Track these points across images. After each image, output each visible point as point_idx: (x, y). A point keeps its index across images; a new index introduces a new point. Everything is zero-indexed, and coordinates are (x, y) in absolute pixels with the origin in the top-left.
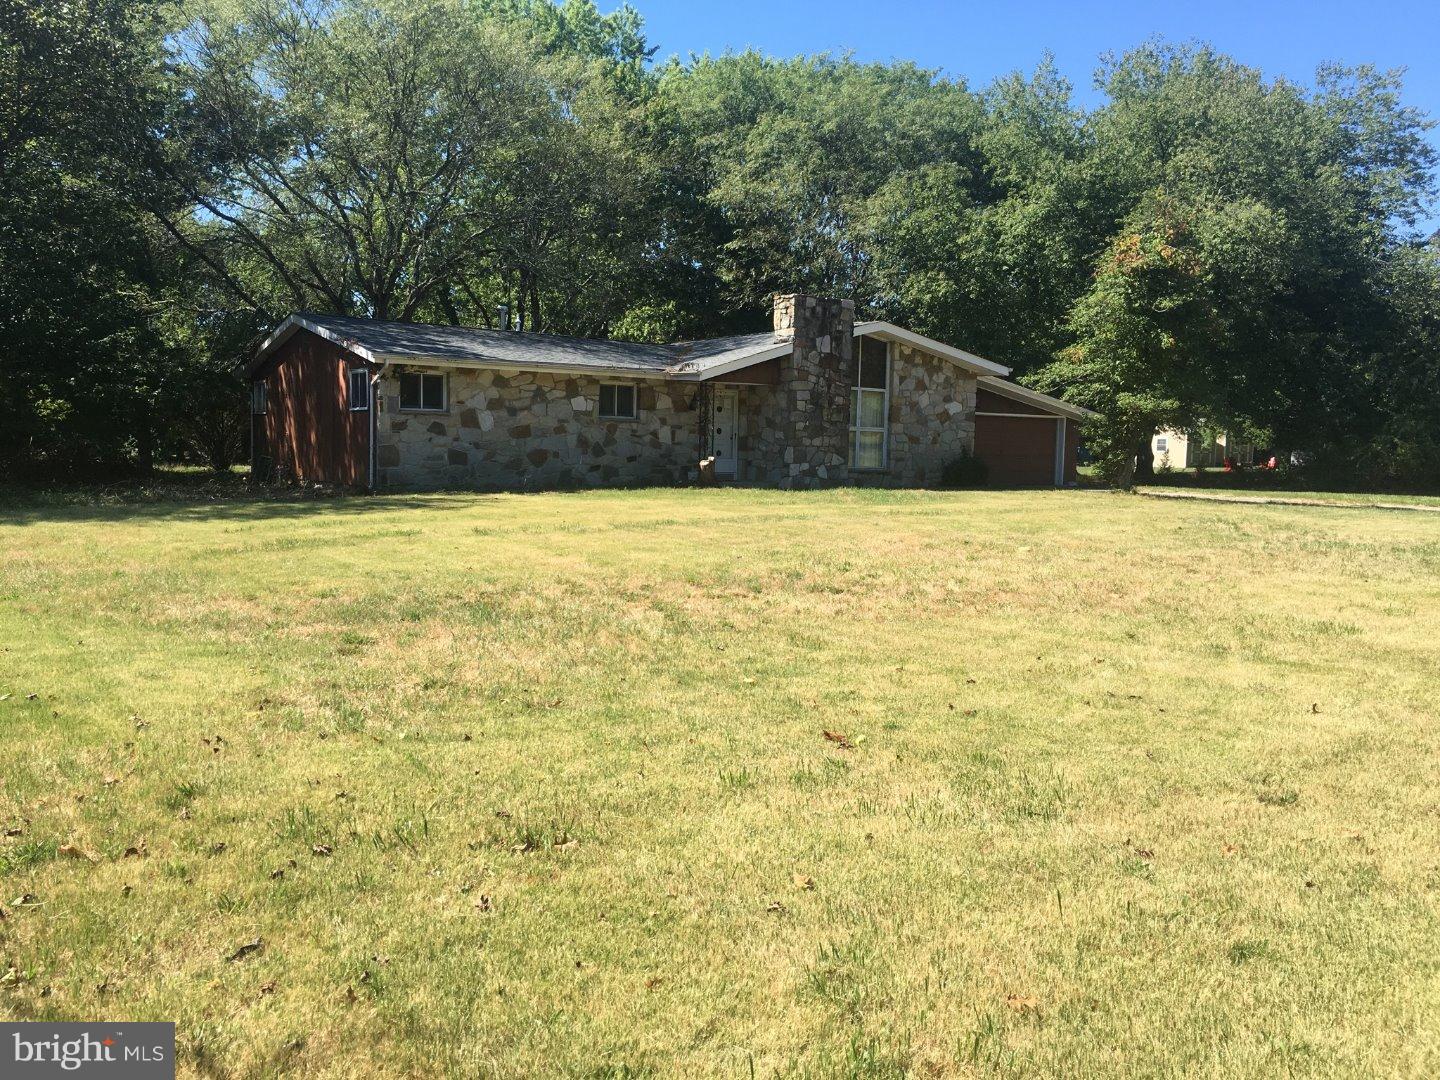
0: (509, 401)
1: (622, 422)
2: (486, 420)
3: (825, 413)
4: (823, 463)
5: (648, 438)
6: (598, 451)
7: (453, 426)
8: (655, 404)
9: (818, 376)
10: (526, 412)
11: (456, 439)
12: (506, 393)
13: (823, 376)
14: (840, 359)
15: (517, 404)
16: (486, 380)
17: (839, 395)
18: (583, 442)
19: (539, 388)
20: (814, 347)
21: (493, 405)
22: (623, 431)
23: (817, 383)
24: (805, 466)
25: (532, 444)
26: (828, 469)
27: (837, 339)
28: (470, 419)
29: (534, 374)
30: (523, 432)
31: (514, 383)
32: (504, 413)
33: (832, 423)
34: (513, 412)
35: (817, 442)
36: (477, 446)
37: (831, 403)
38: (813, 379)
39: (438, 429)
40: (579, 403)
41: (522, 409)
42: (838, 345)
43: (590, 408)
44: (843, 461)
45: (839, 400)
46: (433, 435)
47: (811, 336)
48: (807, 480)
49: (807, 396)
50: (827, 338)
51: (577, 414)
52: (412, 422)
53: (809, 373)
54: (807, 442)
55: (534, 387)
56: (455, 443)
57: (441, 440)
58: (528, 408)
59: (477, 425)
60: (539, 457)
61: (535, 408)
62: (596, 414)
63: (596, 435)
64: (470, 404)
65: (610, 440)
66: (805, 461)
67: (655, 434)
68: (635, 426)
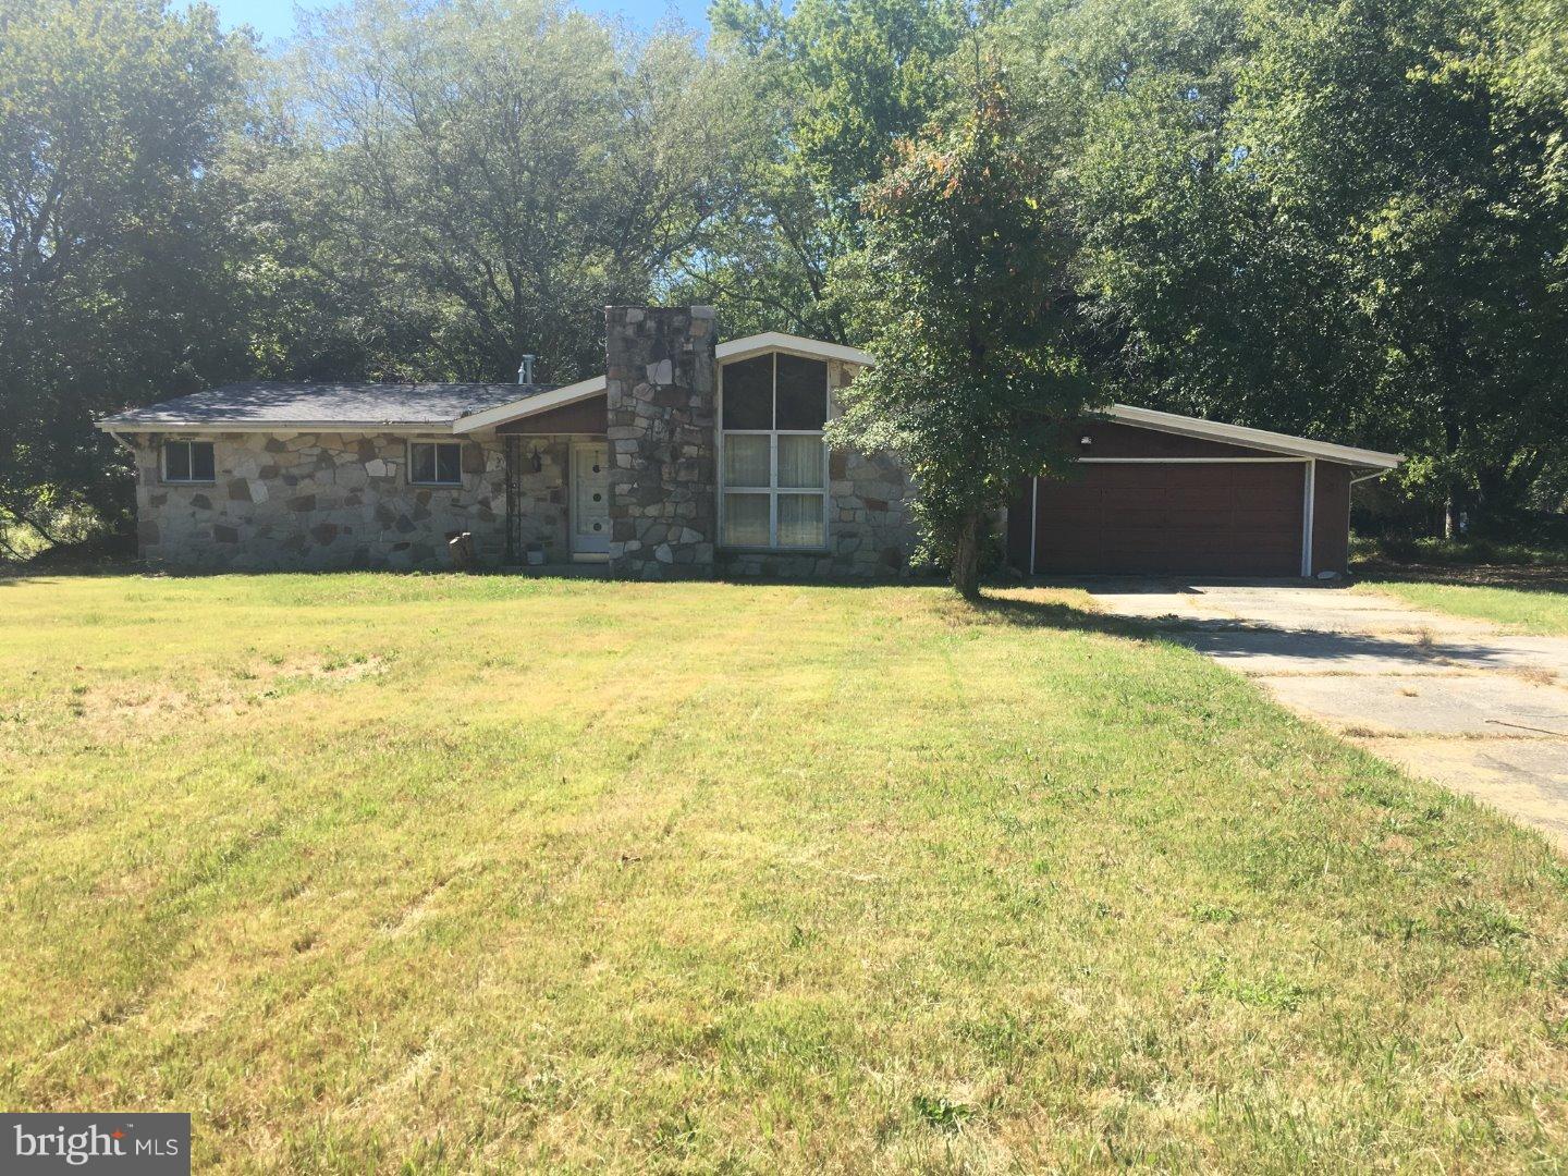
0: (287, 468)
1: (438, 489)
2: (259, 491)
3: (665, 470)
4: (664, 540)
5: (475, 509)
6: (405, 524)
7: (221, 501)
8: (484, 467)
9: (651, 419)
10: (307, 481)
11: (224, 513)
12: (281, 459)
13: (661, 418)
14: (691, 392)
15: (295, 471)
16: (257, 445)
17: (688, 443)
18: (384, 516)
19: (325, 451)
20: (644, 378)
21: (267, 473)
22: (440, 498)
23: (651, 427)
24: (634, 545)
25: (316, 517)
26: (675, 549)
27: (685, 364)
28: (240, 490)
29: (317, 435)
30: (307, 504)
31: (291, 447)
32: (279, 482)
33: (678, 484)
34: (292, 480)
35: (652, 511)
36: (249, 521)
37: (675, 455)
38: (642, 423)
39: (202, 502)
40: (376, 468)
41: (303, 478)
42: (685, 373)
43: (392, 473)
44: (701, 537)
45: (691, 451)
46: (196, 509)
47: (638, 361)
48: (638, 565)
49: (633, 446)
50: (666, 364)
51: (375, 482)
52: (173, 496)
53: (634, 415)
54: (635, 511)
55: (317, 451)
56: (224, 518)
57: (203, 514)
58: (311, 476)
59: (249, 498)
60: (327, 533)
61: (319, 475)
62: (400, 482)
63: (401, 505)
64: (237, 474)
65: (421, 513)
66: (633, 537)
67: (485, 503)
68: (455, 494)
